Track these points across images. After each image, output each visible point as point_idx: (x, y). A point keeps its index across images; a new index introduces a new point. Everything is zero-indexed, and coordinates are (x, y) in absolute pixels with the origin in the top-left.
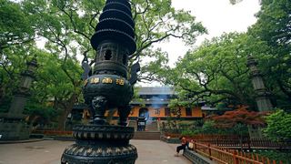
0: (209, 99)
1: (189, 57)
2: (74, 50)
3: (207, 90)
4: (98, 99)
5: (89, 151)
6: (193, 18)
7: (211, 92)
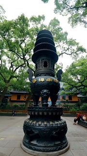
0: (83, 91)
1: (73, 66)
2: (5, 62)
3: (82, 85)
4: (45, 91)
5: (40, 123)
6: (78, 44)
7: (85, 86)
